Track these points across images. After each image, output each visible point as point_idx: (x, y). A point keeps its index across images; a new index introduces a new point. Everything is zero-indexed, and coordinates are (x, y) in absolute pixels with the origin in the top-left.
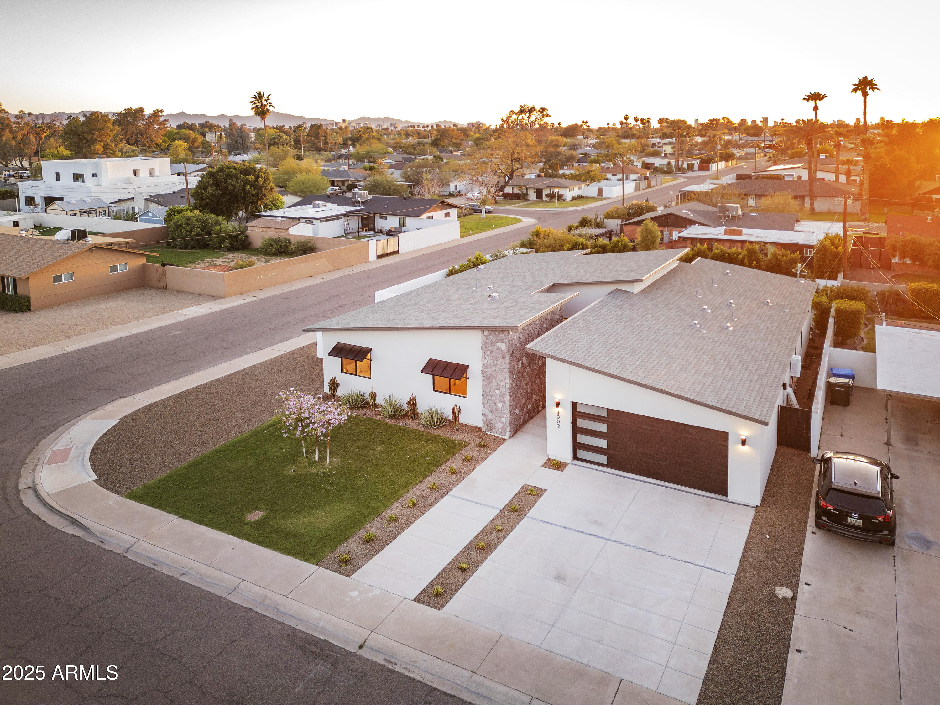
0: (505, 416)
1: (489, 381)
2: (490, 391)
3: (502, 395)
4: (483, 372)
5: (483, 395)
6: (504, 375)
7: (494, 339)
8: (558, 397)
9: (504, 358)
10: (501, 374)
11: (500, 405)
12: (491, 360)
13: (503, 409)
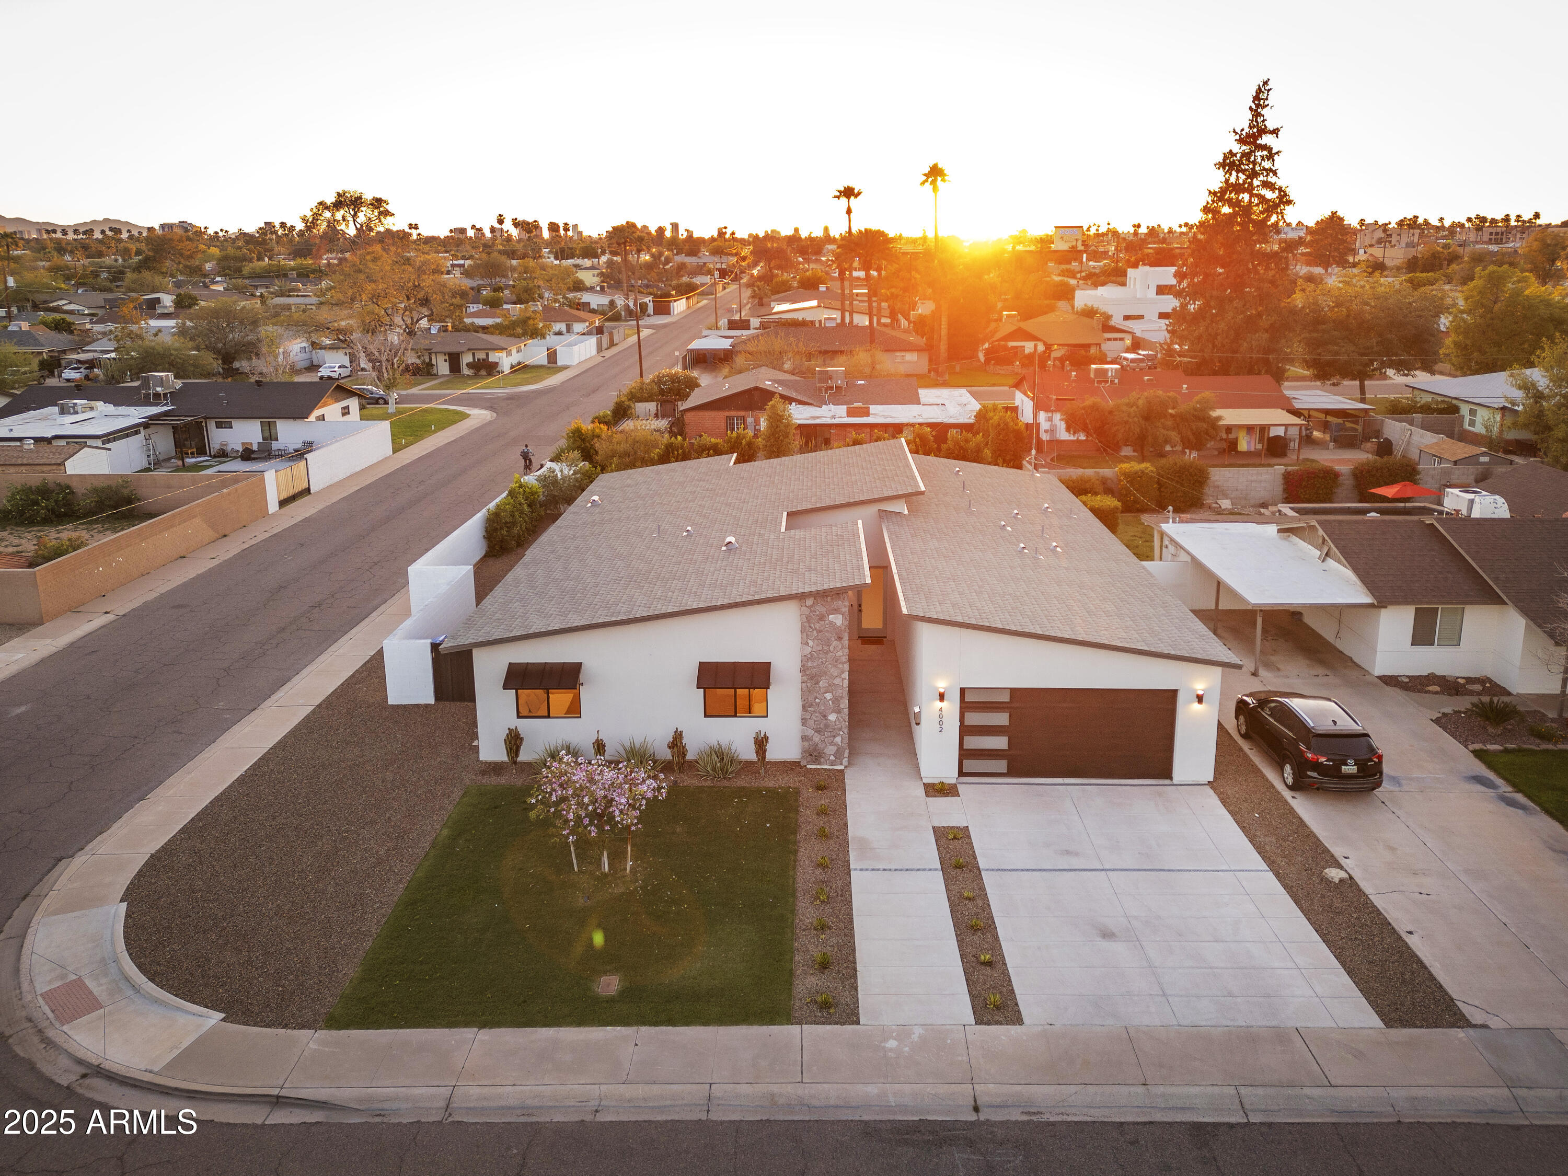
0: (841, 733)
1: (813, 682)
2: (816, 698)
3: (836, 700)
4: (803, 670)
5: (803, 707)
6: (841, 666)
7: (823, 610)
8: (942, 685)
9: (840, 639)
10: (835, 666)
11: (832, 717)
12: (817, 645)
13: (837, 723)
